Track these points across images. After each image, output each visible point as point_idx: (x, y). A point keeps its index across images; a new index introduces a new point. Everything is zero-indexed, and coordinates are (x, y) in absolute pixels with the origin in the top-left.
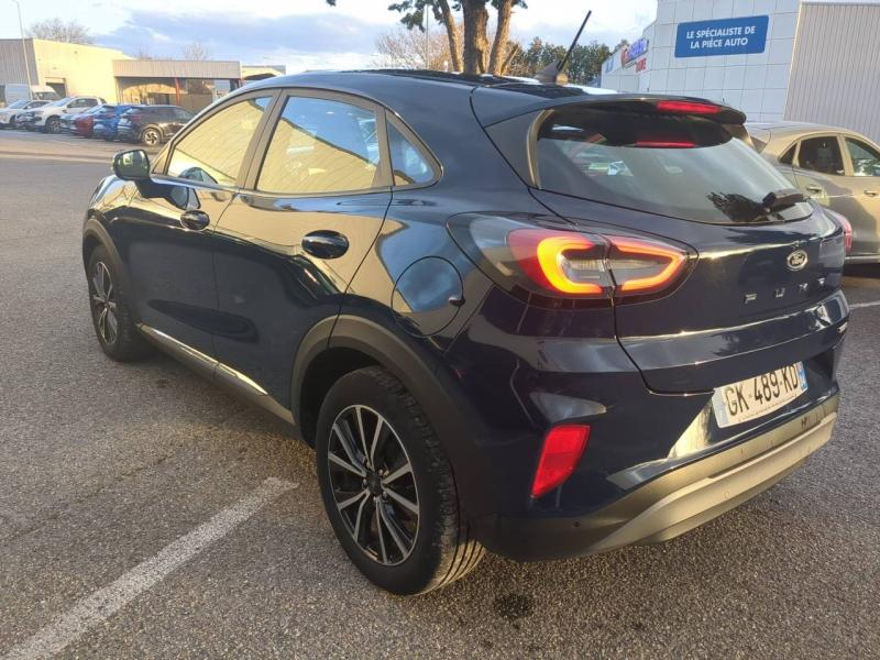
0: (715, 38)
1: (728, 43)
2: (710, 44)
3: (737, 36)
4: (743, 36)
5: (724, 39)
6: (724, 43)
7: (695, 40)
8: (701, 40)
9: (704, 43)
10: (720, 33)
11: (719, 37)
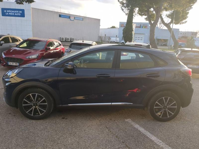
0: (12, 13)
1: (15, 14)
2: (11, 14)
3: (18, 13)
4: (19, 13)
5: (15, 13)
6: (14, 14)
7: (7, 12)
8: (8, 13)
9: (9, 14)
10: (13, 12)
11: (13, 13)
